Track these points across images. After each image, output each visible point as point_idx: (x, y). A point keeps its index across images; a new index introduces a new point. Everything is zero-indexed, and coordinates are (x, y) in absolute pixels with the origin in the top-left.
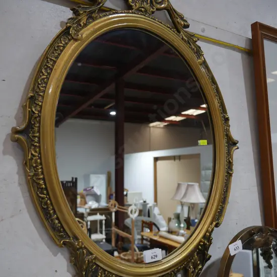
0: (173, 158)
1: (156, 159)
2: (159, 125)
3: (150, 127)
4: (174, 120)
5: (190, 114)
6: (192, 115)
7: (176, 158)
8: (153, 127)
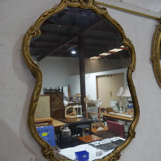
0: (108, 76)
1: (97, 77)
2: (95, 58)
3: (90, 60)
4: (104, 55)
5: (114, 51)
6: (115, 52)
7: (112, 75)
8: (92, 59)
